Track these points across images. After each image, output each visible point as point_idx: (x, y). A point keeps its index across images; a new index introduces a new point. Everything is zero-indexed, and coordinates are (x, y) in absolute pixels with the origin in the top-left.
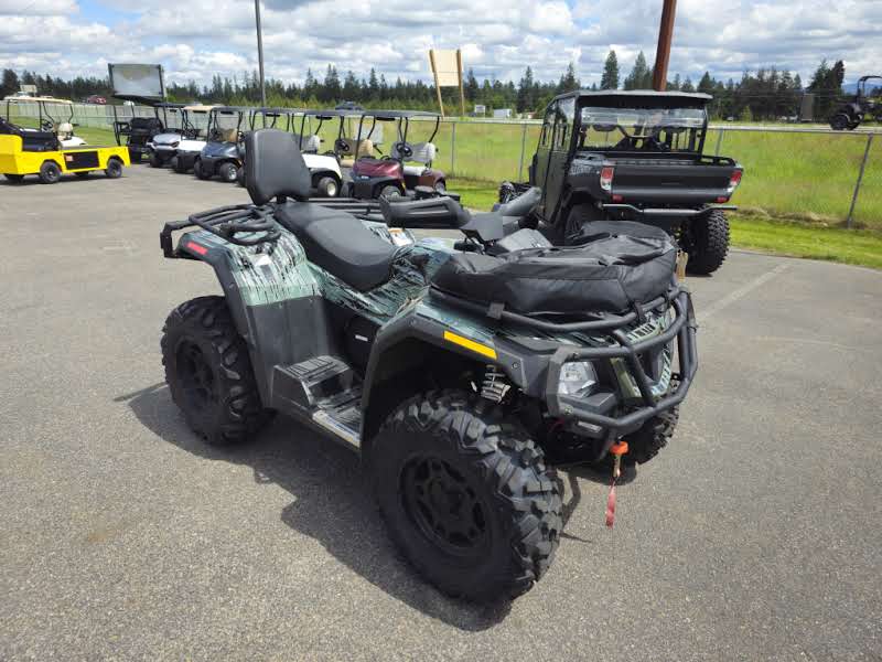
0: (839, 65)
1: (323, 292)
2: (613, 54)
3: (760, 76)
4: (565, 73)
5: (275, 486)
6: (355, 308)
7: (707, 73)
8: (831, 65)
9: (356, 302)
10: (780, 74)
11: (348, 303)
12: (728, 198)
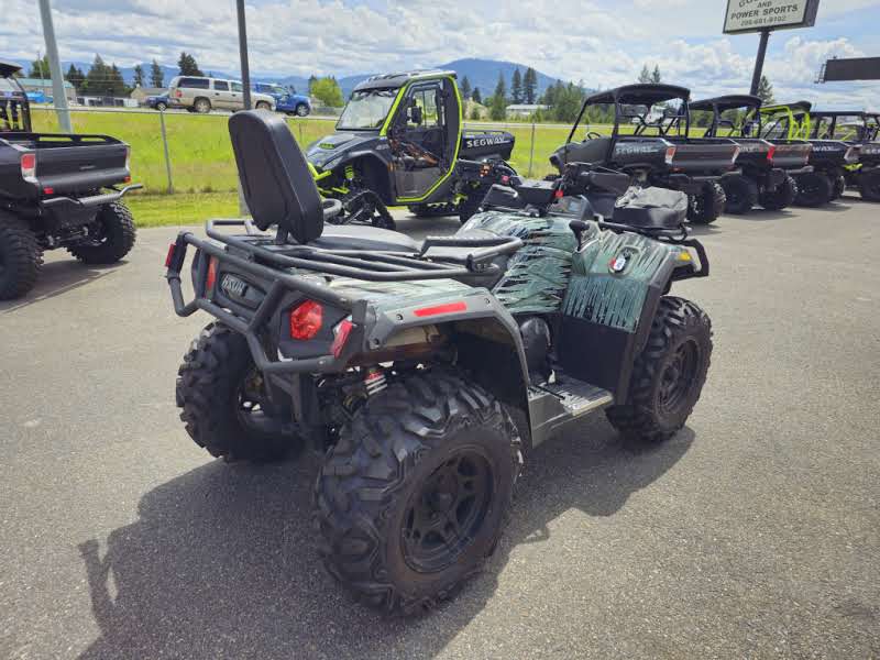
12: (129, 175)
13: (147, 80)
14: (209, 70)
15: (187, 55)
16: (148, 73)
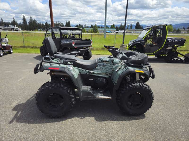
0: (69, 22)
1: (80, 73)
2: (24, 16)
3: (57, 23)
4: (13, 20)
5: (86, 118)
6: (90, 74)
7: (46, 22)
8: (68, 22)
9: (90, 73)
10: (60, 23)
11: (88, 73)
12: (91, 46)
13: (129, 28)
14: (142, 25)
15: (138, 22)
16: (130, 27)
